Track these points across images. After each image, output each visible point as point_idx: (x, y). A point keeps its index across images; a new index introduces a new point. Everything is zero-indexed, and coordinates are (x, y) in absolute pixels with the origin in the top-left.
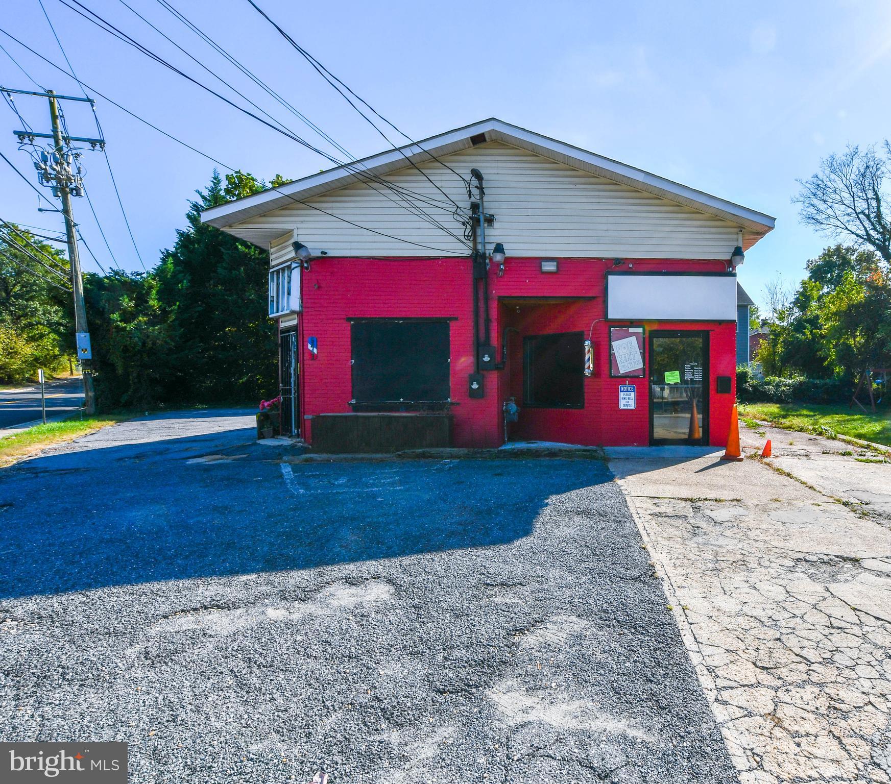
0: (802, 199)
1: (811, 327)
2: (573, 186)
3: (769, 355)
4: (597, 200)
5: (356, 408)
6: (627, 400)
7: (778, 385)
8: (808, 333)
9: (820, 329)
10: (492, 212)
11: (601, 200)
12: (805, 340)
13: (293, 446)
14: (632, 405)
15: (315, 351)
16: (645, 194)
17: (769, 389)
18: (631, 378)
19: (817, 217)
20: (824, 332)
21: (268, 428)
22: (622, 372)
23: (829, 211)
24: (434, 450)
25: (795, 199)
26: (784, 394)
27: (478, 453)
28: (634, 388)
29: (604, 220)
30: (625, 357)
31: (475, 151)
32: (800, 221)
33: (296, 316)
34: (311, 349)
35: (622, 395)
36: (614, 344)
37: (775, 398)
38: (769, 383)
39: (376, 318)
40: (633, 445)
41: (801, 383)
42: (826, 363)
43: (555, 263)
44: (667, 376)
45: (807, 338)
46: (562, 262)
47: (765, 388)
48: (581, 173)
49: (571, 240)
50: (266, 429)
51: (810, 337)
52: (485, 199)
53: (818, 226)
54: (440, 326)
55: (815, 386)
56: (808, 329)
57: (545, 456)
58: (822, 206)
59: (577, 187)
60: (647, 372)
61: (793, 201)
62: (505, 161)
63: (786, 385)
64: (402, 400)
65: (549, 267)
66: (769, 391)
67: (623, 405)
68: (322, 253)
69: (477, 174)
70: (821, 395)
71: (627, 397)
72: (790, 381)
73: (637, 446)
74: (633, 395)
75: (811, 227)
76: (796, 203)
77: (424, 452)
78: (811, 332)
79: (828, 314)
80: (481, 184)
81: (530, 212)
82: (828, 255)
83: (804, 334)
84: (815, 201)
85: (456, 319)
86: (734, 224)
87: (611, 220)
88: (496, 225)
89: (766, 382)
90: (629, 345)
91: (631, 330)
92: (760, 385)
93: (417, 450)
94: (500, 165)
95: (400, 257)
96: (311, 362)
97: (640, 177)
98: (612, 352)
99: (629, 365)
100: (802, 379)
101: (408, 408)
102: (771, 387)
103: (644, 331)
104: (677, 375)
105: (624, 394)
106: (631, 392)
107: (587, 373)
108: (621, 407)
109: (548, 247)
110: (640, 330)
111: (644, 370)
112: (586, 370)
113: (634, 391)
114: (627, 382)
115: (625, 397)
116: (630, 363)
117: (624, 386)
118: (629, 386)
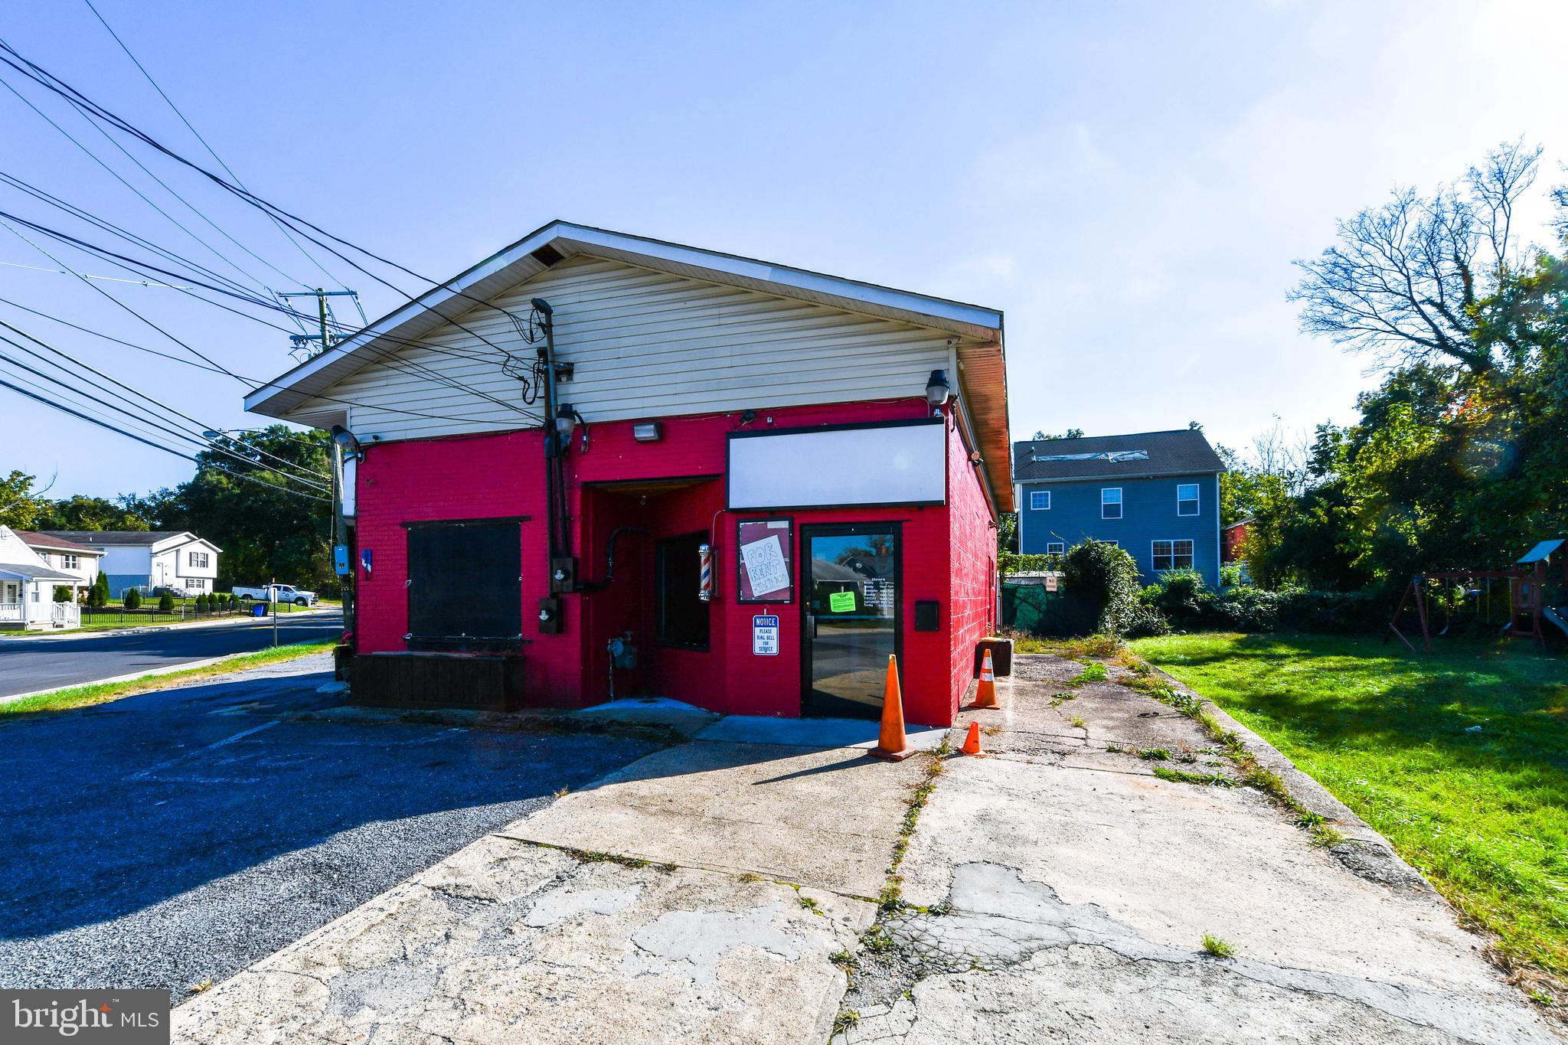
0: (1308, 292)
1: (1329, 502)
2: (681, 305)
3: (1261, 550)
4: (716, 322)
5: (413, 645)
6: (766, 640)
7: (1250, 602)
8: (1320, 512)
9: (1347, 506)
10: (571, 359)
11: (723, 321)
12: (1314, 525)
13: (339, 694)
14: (774, 648)
15: (370, 568)
16: (791, 302)
17: (1232, 608)
18: (769, 604)
19: (1338, 319)
20: (1354, 510)
22: (756, 594)
23: (1363, 307)
24: (445, 713)
25: (1294, 295)
26: (1261, 617)
27: (500, 720)
28: (776, 621)
29: (726, 352)
30: (761, 570)
31: (549, 274)
32: (1302, 328)
34: (365, 565)
35: (757, 631)
36: (745, 549)
37: (1243, 623)
38: (1234, 598)
39: (433, 521)
40: (775, 715)
41: (1296, 598)
42: (1355, 563)
43: (652, 427)
44: (834, 601)
45: (1318, 522)
46: (662, 424)
47: (1225, 606)
48: (693, 282)
49: (680, 388)
51: (1325, 519)
52: (556, 340)
53: (1340, 334)
54: (508, 528)
55: (1323, 602)
56: (1321, 507)
57: (588, 730)
58: (1346, 299)
59: (686, 306)
60: (798, 595)
61: (1290, 298)
62: (590, 282)
63: (1266, 601)
64: (463, 634)
65: (646, 433)
66: (1231, 612)
67: (758, 647)
68: (376, 438)
69: (541, 306)
70: (1332, 618)
71: (766, 635)
72: (1275, 595)
73: (783, 716)
74: (774, 631)
75: (1326, 338)
76: (1297, 301)
77: (434, 714)
78: (1328, 512)
79: (1358, 480)
80: (549, 319)
81: (621, 353)
82: (1398, 382)
83: (1313, 515)
84: (1334, 294)
85: (529, 519)
86: (938, 332)
87: (737, 350)
88: (576, 377)
89: (1229, 597)
90: (768, 549)
91: (771, 525)
92: (1218, 602)
93: (427, 712)
94: (582, 288)
95: (462, 435)
96: (365, 583)
97: (764, 274)
98: (741, 561)
99: (767, 583)
100: (1299, 590)
101: (470, 646)
102: (1235, 604)
103: (792, 525)
104: (850, 599)
105: (761, 631)
106: (772, 626)
107: (703, 596)
108: (757, 651)
109: (647, 402)
110: (784, 525)
111: (791, 590)
112: (702, 592)
113: (775, 626)
114: (765, 610)
115: (762, 635)
116: (769, 580)
117: (760, 618)
118: (769, 617)
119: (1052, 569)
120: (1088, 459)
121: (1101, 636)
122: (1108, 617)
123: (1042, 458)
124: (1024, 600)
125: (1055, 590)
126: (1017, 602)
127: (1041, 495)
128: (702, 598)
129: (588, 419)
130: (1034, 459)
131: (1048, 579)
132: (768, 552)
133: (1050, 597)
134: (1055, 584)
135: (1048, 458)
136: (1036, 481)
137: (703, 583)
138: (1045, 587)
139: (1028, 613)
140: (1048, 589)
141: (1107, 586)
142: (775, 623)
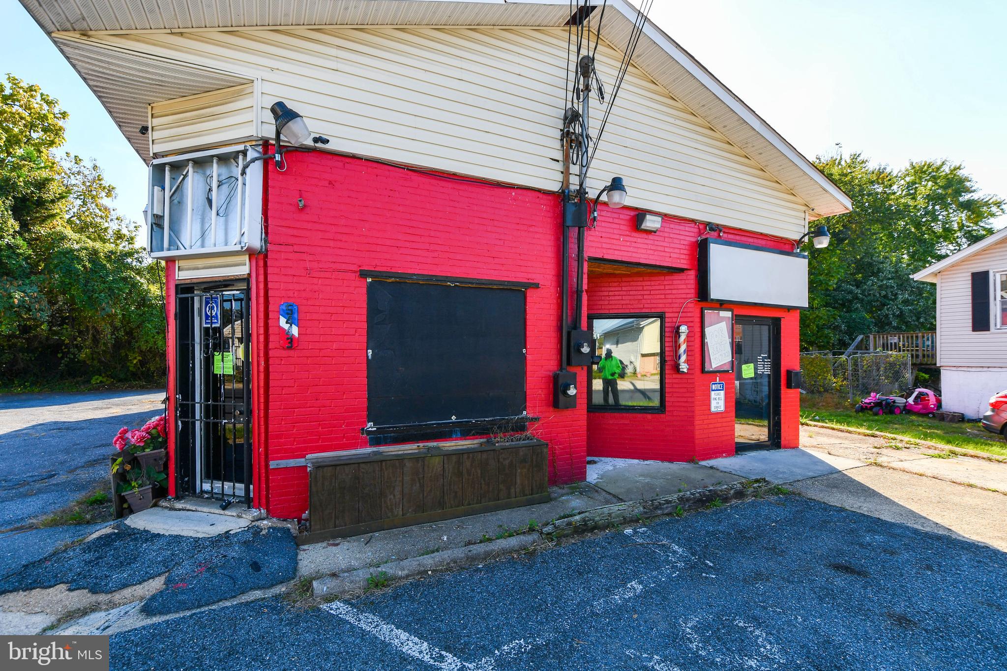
4: (694, 145)
5: (377, 439)
11: (699, 146)
14: (722, 406)
15: (295, 331)
16: (737, 149)
18: (721, 373)
21: (140, 486)
28: (723, 385)
30: (717, 348)
33: (246, 258)
34: (286, 327)
36: (707, 330)
40: (722, 457)
44: (744, 370)
48: (680, 105)
50: (137, 490)
54: (510, 294)
60: (735, 366)
64: (454, 418)
65: (652, 224)
67: (713, 406)
68: (317, 140)
71: (718, 397)
73: (726, 457)
74: (722, 394)
85: (536, 287)
86: (801, 201)
90: (720, 332)
91: (722, 314)
96: (284, 353)
98: (705, 340)
99: (720, 358)
103: (732, 315)
104: (751, 368)
105: (715, 394)
106: (721, 390)
108: (713, 409)
109: (647, 195)
110: (729, 313)
111: (732, 361)
113: (723, 390)
114: (718, 378)
115: (715, 397)
116: (721, 355)
117: (714, 384)
118: (719, 384)
142: (723, 388)
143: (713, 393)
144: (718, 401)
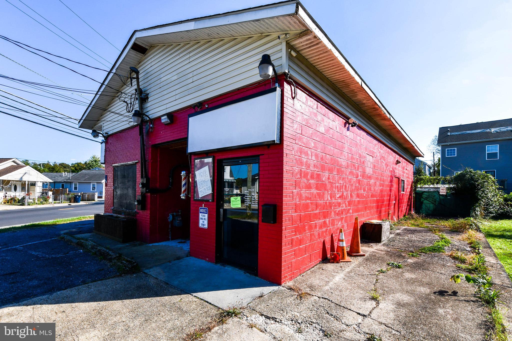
2: (178, 57)
4: (188, 61)
5: (113, 211)
10: (148, 92)
14: (206, 225)
18: (203, 201)
22: (200, 196)
28: (207, 210)
29: (191, 75)
30: (202, 184)
31: (144, 57)
36: (197, 173)
40: (206, 260)
43: (167, 117)
44: (233, 201)
46: (171, 115)
48: (182, 45)
49: (177, 97)
54: (134, 166)
59: (180, 57)
60: (215, 197)
62: (154, 57)
64: (124, 208)
65: (164, 119)
68: (107, 134)
69: (133, 70)
73: (209, 261)
74: (206, 216)
80: (137, 75)
85: (138, 162)
87: (195, 73)
88: (149, 99)
91: (206, 160)
94: (152, 60)
96: (106, 187)
98: (195, 179)
99: (204, 191)
103: (214, 160)
104: (239, 200)
105: (202, 215)
106: (205, 213)
107: (183, 196)
108: (200, 225)
109: (168, 106)
110: (210, 160)
111: (213, 194)
112: (182, 194)
113: (207, 213)
114: (203, 205)
115: (202, 217)
116: (204, 189)
117: (202, 208)
118: (204, 209)
119: (443, 183)
120: (479, 132)
121: (472, 219)
122: (478, 209)
123: (453, 134)
124: (426, 199)
125: (445, 194)
126: (422, 199)
127: (451, 150)
128: (182, 197)
129: (152, 116)
130: (449, 134)
131: (441, 188)
132: (205, 174)
133: (441, 197)
134: (445, 191)
135: (457, 133)
136: (449, 144)
137: (183, 189)
138: (439, 192)
139: (428, 205)
140: (441, 193)
141: (477, 193)
142: (207, 212)
143: (201, 214)
144: (203, 220)
